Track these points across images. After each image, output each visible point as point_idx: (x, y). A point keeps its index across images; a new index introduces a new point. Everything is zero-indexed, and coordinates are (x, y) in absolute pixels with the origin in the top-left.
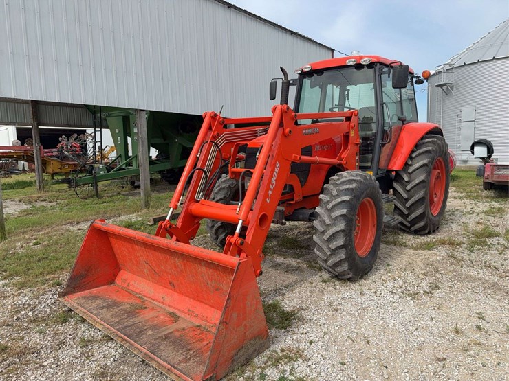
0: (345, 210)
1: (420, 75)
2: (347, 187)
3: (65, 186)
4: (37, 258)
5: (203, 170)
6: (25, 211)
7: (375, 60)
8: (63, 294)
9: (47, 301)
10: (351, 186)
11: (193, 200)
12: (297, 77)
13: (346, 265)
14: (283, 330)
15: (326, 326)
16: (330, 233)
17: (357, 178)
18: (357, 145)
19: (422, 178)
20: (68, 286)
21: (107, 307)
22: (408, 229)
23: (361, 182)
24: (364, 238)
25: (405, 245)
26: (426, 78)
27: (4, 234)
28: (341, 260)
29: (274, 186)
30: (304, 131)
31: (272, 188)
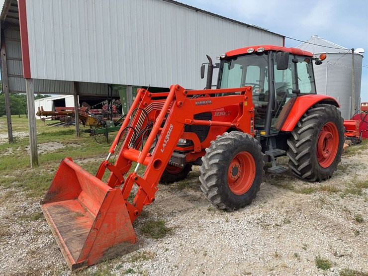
0: (218, 160)
2: (223, 143)
4: (46, 179)
5: (134, 129)
6: (60, 149)
7: (269, 49)
8: (43, 203)
9: (35, 207)
10: (226, 143)
11: (126, 147)
12: (219, 61)
13: (219, 199)
14: (155, 240)
15: (186, 240)
16: (207, 175)
17: (233, 137)
18: (251, 112)
19: (308, 138)
20: (46, 198)
21: (62, 213)
22: (300, 176)
23: (235, 140)
24: (245, 180)
25: (292, 189)
26: (322, 60)
27: (38, 164)
28: (215, 196)
29: (168, 141)
30: (196, 103)
31: (166, 142)
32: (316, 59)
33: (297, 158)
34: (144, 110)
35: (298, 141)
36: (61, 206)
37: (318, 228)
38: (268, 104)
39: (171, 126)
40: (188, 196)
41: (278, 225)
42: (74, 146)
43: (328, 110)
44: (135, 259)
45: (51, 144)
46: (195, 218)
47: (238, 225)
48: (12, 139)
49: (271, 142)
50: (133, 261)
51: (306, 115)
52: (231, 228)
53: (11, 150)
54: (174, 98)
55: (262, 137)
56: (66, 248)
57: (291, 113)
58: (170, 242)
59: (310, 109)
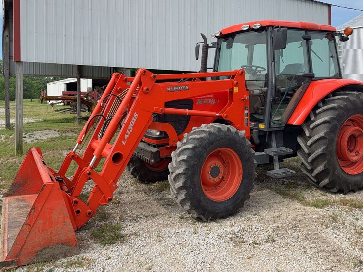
0: (186, 156)
2: (194, 136)
6: (52, 138)
8: (6, 195)
10: (198, 136)
11: (96, 138)
13: (189, 204)
14: (102, 246)
15: (136, 250)
17: (207, 130)
18: (244, 100)
19: (322, 134)
20: (10, 190)
21: (20, 208)
23: (210, 133)
25: (301, 200)
26: (348, 35)
27: (22, 153)
28: (184, 200)
29: (131, 131)
30: (168, 89)
31: (129, 133)
32: (340, 34)
33: (310, 159)
34: (118, 97)
35: (310, 137)
36: (24, 200)
37: (308, 252)
38: (267, 90)
39: (136, 115)
40: (165, 199)
41: (257, 244)
42: (70, 134)
43: (352, 98)
44: (71, 264)
45: (46, 132)
46: (160, 226)
47: (206, 239)
48: (8, 125)
49: (274, 138)
50: (67, 266)
51: (321, 105)
52: (195, 241)
53: (4, 137)
55: (260, 131)
56: (6, 245)
57: (301, 103)
58: (117, 251)
59: (327, 96)
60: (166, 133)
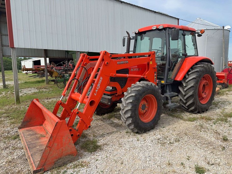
0: (132, 100)
1: (199, 32)
2: (135, 89)
3: (53, 83)
4: (24, 112)
5: (78, 80)
6: (35, 93)
8: (20, 128)
9: (15, 131)
10: (137, 89)
11: (73, 92)
13: (133, 126)
14: (90, 153)
15: (110, 153)
16: (125, 110)
17: (142, 85)
18: (155, 68)
19: (192, 85)
20: (22, 125)
21: (31, 135)
22: (187, 110)
23: (143, 87)
24: (150, 113)
25: (182, 118)
26: (202, 34)
27: (19, 102)
28: (130, 123)
29: (99, 88)
30: (118, 63)
31: (98, 89)
32: (198, 33)
33: (185, 98)
34: (85, 68)
35: (186, 87)
36: (31, 130)
37: (197, 145)
38: (166, 63)
39: (101, 78)
40: (114, 123)
41: (171, 143)
42: (44, 90)
43: (205, 66)
44: (76, 166)
45: (30, 89)
46: (117, 138)
47: (145, 143)
48: (5, 86)
49: (168, 88)
50: (74, 168)
51: (191, 70)
52: (140, 145)
53: (4, 93)
54: (103, 60)
55: (162, 84)
56: (31, 159)
57: (181, 69)
58: (99, 155)
59: (194, 66)
60: (115, 87)
